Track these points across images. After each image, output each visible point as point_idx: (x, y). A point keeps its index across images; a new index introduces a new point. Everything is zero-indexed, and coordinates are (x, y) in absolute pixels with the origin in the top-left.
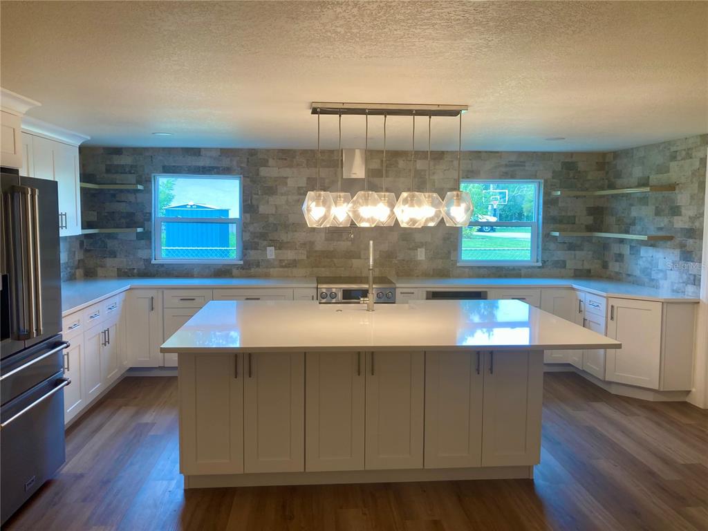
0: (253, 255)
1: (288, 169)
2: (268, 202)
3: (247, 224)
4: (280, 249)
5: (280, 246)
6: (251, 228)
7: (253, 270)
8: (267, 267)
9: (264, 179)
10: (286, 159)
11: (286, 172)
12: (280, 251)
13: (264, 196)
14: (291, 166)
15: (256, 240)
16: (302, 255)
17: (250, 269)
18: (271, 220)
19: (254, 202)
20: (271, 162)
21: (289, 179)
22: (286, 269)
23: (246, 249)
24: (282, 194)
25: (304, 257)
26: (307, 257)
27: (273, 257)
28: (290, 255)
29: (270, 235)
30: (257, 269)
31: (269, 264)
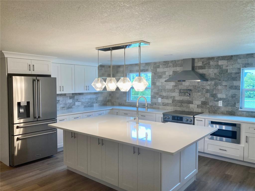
0: (154, 100)
1: (166, 68)
2: (159, 81)
3: (152, 89)
4: (163, 98)
5: (163, 97)
6: (154, 91)
7: (154, 106)
8: (159, 105)
9: (158, 73)
10: (165, 65)
11: (166, 70)
12: (163, 99)
13: (158, 79)
14: (167, 67)
15: (155, 95)
16: (170, 101)
17: (153, 105)
18: (160, 88)
19: (155, 81)
20: (161, 66)
21: (166, 72)
22: (165, 106)
23: (152, 98)
24: (164, 78)
25: (171, 102)
26: (172, 102)
27: (160, 102)
28: (166, 101)
29: (159, 93)
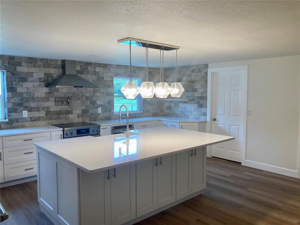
0: (14, 115)
1: (33, 68)
2: (22, 85)
3: (9, 98)
4: (30, 111)
5: (30, 110)
6: (12, 100)
7: (14, 124)
8: (23, 122)
9: (19, 73)
10: (32, 63)
11: (33, 70)
12: (30, 113)
13: (20, 83)
14: (35, 67)
15: (16, 107)
16: (42, 114)
17: (12, 123)
18: (25, 96)
19: (14, 86)
20: (23, 64)
21: (34, 74)
22: (34, 122)
23: (10, 113)
24: (30, 82)
25: (44, 115)
26: (46, 115)
27: (27, 116)
28: (36, 114)
29: (24, 104)
30: (17, 123)
31: (24, 120)
